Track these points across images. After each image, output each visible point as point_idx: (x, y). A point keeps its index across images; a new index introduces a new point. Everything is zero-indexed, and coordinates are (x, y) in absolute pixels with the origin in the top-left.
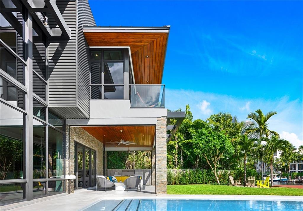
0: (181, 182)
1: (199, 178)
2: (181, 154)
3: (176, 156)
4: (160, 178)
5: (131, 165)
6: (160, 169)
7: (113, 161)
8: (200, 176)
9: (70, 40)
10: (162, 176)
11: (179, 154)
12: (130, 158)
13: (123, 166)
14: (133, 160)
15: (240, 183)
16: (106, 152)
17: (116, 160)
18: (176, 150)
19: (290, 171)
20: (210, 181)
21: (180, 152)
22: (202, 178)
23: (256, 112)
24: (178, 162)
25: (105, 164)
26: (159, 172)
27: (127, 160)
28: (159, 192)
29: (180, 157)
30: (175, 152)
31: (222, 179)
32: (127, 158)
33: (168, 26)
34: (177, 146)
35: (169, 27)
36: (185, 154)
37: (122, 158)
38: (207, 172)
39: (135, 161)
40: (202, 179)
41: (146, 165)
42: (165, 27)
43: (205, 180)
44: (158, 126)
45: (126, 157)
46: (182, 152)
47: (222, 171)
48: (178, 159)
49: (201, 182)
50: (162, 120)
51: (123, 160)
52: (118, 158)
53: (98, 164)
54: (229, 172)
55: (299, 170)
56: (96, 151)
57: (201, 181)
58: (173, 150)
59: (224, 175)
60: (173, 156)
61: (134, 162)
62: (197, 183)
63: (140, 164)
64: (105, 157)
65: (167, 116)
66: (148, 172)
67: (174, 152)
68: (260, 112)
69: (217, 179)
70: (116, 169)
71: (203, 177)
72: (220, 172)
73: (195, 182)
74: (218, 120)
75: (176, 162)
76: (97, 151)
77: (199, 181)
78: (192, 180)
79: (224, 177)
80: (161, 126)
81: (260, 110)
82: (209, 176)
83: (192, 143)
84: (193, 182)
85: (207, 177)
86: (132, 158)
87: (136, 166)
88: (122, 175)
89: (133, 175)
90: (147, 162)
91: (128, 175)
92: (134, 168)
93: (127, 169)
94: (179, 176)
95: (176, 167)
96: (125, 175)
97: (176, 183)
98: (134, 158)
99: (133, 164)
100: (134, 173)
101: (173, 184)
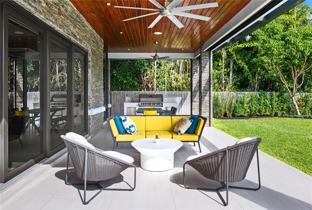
0: (236, 112)
1: (266, 106)
2: (230, 67)
3: (223, 70)
5: (149, 85)
7: (121, 78)
8: (266, 103)
11: (227, 66)
12: (149, 72)
13: (137, 85)
14: (154, 77)
16: (109, 61)
17: (124, 77)
18: (223, 60)
20: (283, 111)
21: (229, 64)
22: (270, 106)
24: (226, 80)
25: (107, 82)
27: (143, 77)
29: (230, 71)
30: (222, 63)
31: (302, 107)
32: (144, 72)
34: (226, 54)
36: (239, 67)
37: (135, 74)
38: (278, 97)
39: (157, 78)
40: (269, 108)
41: (174, 84)
43: (274, 109)
45: (142, 72)
46: (231, 64)
47: (303, 95)
48: (225, 75)
49: (269, 114)
51: (136, 76)
52: (128, 74)
53: (93, 83)
56: (87, 53)
57: (269, 112)
58: (218, 61)
59: (305, 100)
60: (219, 70)
61: (155, 80)
62: (263, 114)
63: (165, 84)
64: (107, 70)
66: (179, 96)
67: (220, 64)
69: (297, 108)
70: (125, 91)
71: (271, 104)
72: (298, 95)
73: (258, 113)
75: (223, 80)
76: (90, 52)
77: (266, 112)
78: (254, 109)
79: (306, 104)
82: (281, 102)
83: (257, 48)
84: (255, 113)
85: (277, 104)
86: (152, 73)
87: (158, 87)
88: (139, 104)
89: (159, 104)
90: (176, 80)
91: (150, 104)
92: (155, 89)
93: (143, 91)
94: (231, 103)
95: (223, 88)
96: (146, 104)
97: (227, 116)
98: (155, 74)
99: (153, 83)
100: (161, 99)
101: (222, 117)
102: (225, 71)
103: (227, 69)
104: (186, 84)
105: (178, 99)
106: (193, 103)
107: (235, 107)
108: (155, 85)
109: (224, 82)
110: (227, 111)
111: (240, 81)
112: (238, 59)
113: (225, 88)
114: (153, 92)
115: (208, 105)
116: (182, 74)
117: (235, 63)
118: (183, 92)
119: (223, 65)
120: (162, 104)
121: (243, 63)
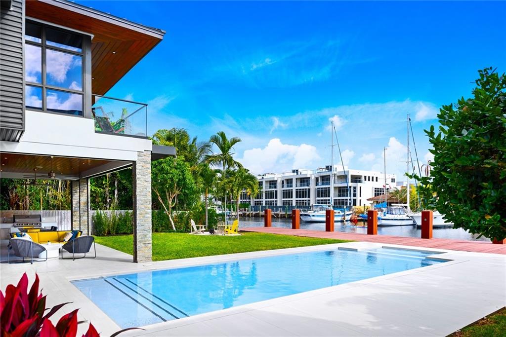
0: (119, 230)
2: (115, 186)
3: (107, 189)
4: (143, 240)
5: (20, 203)
6: (143, 227)
9: (11, 11)
10: (145, 236)
11: (112, 185)
14: (26, 194)
15: (204, 229)
18: (108, 178)
19: (232, 201)
20: (163, 227)
21: (114, 183)
23: (218, 134)
24: (111, 198)
26: (141, 231)
28: (141, 259)
29: (115, 190)
30: (106, 181)
31: (178, 223)
33: (163, 31)
35: (164, 33)
36: (124, 186)
38: (157, 215)
39: (30, 196)
42: (159, 30)
43: (155, 226)
44: (139, 165)
46: (116, 183)
47: (178, 212)
48: (110, 193)
50: (145, 155)
54: (187, 212)
55: (241, 200)
58: (102, 180)
59: (181, 217)
60: (103, 189)
61: (27, 197)
63: (40, 201)
65: (151, 150)
67: (104, 183)
68: (223, 135)
69: (173, 224)
72: (175, 213)
74: (169, 139)
75: (108, 198)
79: (181, 221)
80: (143, 164)
81: (223, 133)
85: (157, 221)
87: (31, 205)
88: (14, 225)
89: (37, 224)
90: (55, 197)
91: (27, 224)
92: (28, 208)
93: (11, 209)
94: (115, 221)
95: (108, 207)
96: (22, 224)
97: (110, 234)
98: (27, 191)
99: (25, 201)
100: (39, 219)
101: (106, 235)
102: (109, 190)
103: (112, 188)
104: (66, 201)
105: (57, 218)
106: (74, 223)
107: (118, 225)
108: (28, 203)
109: (108, 200)
110: (110, 228)
111: (125, 200)
112: (122, 179)
113: (110, 206)
114: (26, 211)
115: (87, 223)
116: (62, 191)
117: (119, 182)
118: (63, 211)
119: (108, 184)
120: (41, 224)
121: (127, 183)
